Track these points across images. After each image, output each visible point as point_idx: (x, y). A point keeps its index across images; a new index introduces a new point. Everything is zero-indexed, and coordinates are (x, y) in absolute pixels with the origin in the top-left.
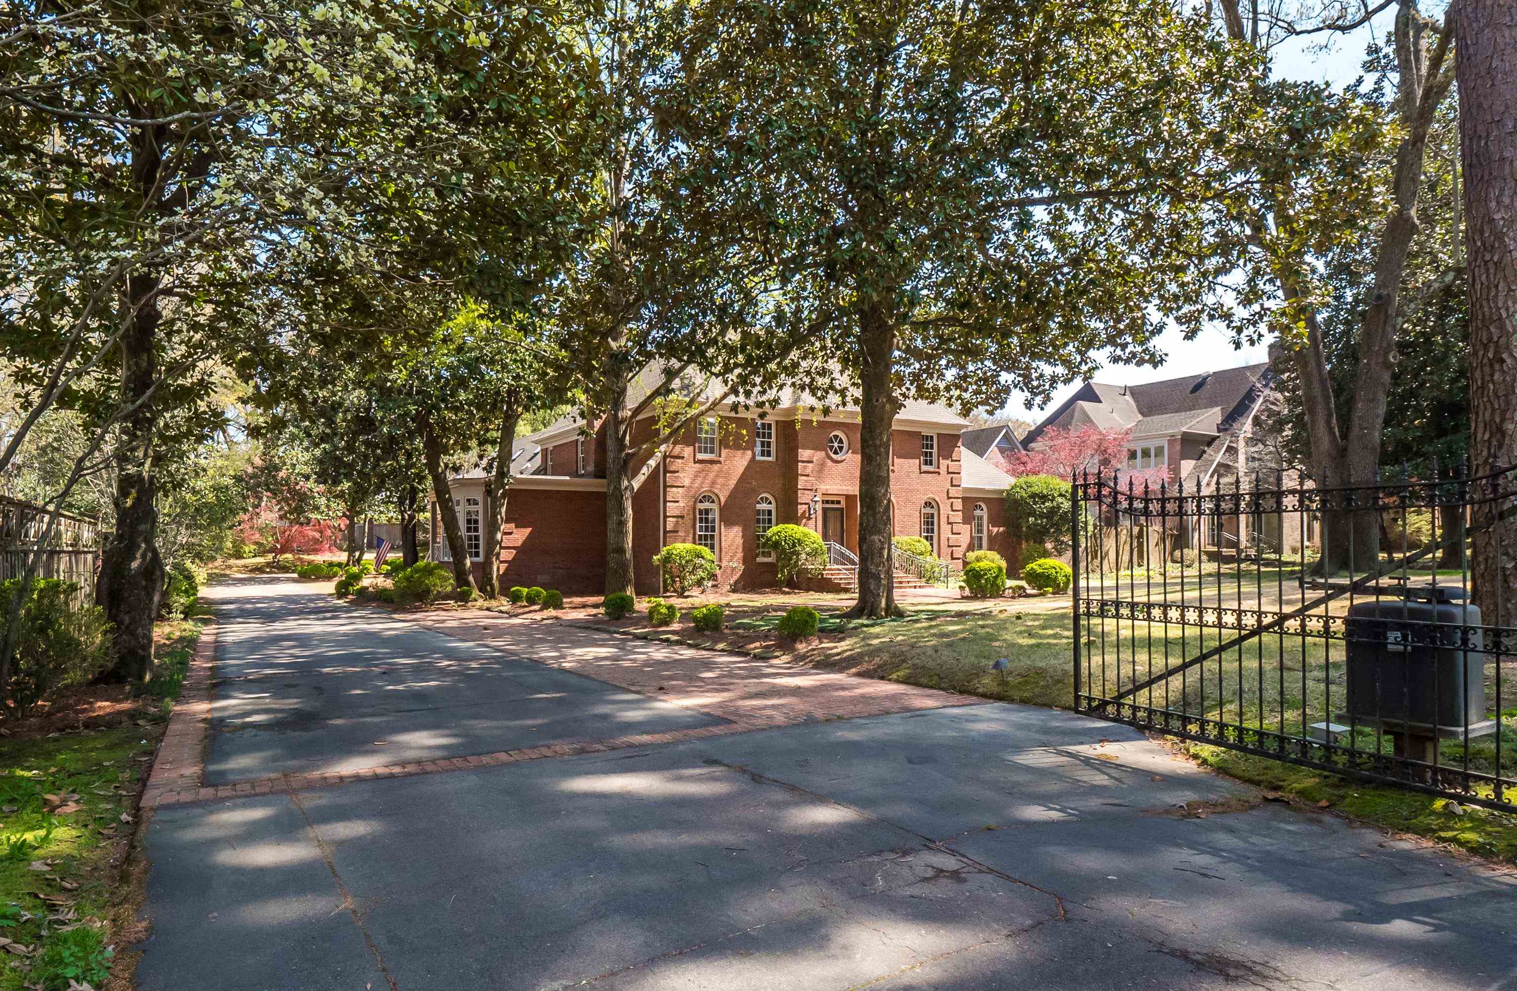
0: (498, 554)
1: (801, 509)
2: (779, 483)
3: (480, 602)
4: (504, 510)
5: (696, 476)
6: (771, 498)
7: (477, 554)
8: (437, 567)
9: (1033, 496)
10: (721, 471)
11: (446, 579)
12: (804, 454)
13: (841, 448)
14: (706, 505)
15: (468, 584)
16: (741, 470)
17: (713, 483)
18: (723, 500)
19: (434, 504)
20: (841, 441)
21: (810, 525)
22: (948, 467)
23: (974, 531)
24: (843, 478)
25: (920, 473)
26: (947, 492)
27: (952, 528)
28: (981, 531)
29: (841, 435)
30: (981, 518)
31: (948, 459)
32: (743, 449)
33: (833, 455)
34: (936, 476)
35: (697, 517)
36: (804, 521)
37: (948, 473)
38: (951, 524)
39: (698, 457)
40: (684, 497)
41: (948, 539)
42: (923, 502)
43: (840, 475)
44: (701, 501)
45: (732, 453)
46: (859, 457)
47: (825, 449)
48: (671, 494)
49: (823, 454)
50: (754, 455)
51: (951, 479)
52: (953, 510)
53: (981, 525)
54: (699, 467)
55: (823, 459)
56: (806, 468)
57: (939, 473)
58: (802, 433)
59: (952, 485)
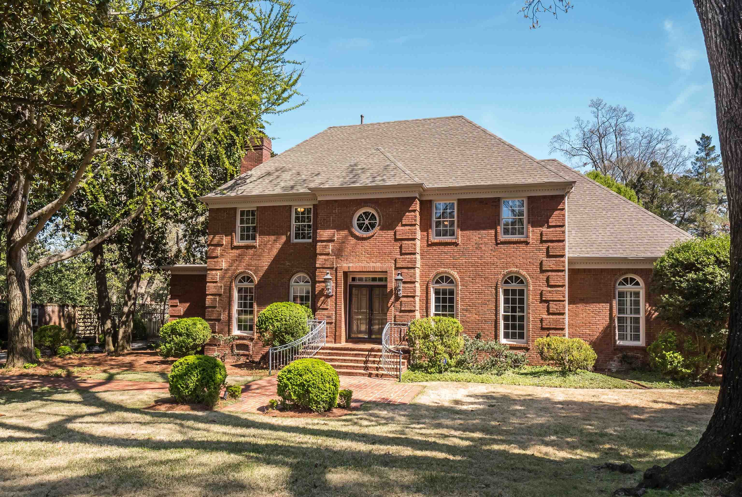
1: (320, 286)
2: (314, 262)
6: (307, 277)
13: (373, 225)
14: (246, 284)
18: (257, 280)
20: (374, 218)
21: (330, 303)
22: (541, 235)
23: (621, 311)
24: (371, 255)
25: (497, 244)
26: (541, 264)
27: (548, 308)
28: (637, 311)
29: (372, 211)
30: (637, 294)
31: (542, 226)
32: (277, 233)
33: (358, 233)
34: (523, 246)
35: (236, 295)
36: (322, 298)
37: (542, 242)
38: (547, 301)
39: (235, 244)
40: (222, 278)
41: (542, 320)
42: (500, 277)
43: (366, 251)
44: (240, 281)
45: (266, 238)
46: (391, 233)
47: (348, 227)
48: (211, 275)
49: (346, 232)
50: (289, 238)
51: (548, 248)
52: (549, 286)
53: (637, 303)
54: (236, 252)
55: (346, 237)
56: (325, 247)
57: (527, 243)
58: (322, 214)
59: (548, 256)
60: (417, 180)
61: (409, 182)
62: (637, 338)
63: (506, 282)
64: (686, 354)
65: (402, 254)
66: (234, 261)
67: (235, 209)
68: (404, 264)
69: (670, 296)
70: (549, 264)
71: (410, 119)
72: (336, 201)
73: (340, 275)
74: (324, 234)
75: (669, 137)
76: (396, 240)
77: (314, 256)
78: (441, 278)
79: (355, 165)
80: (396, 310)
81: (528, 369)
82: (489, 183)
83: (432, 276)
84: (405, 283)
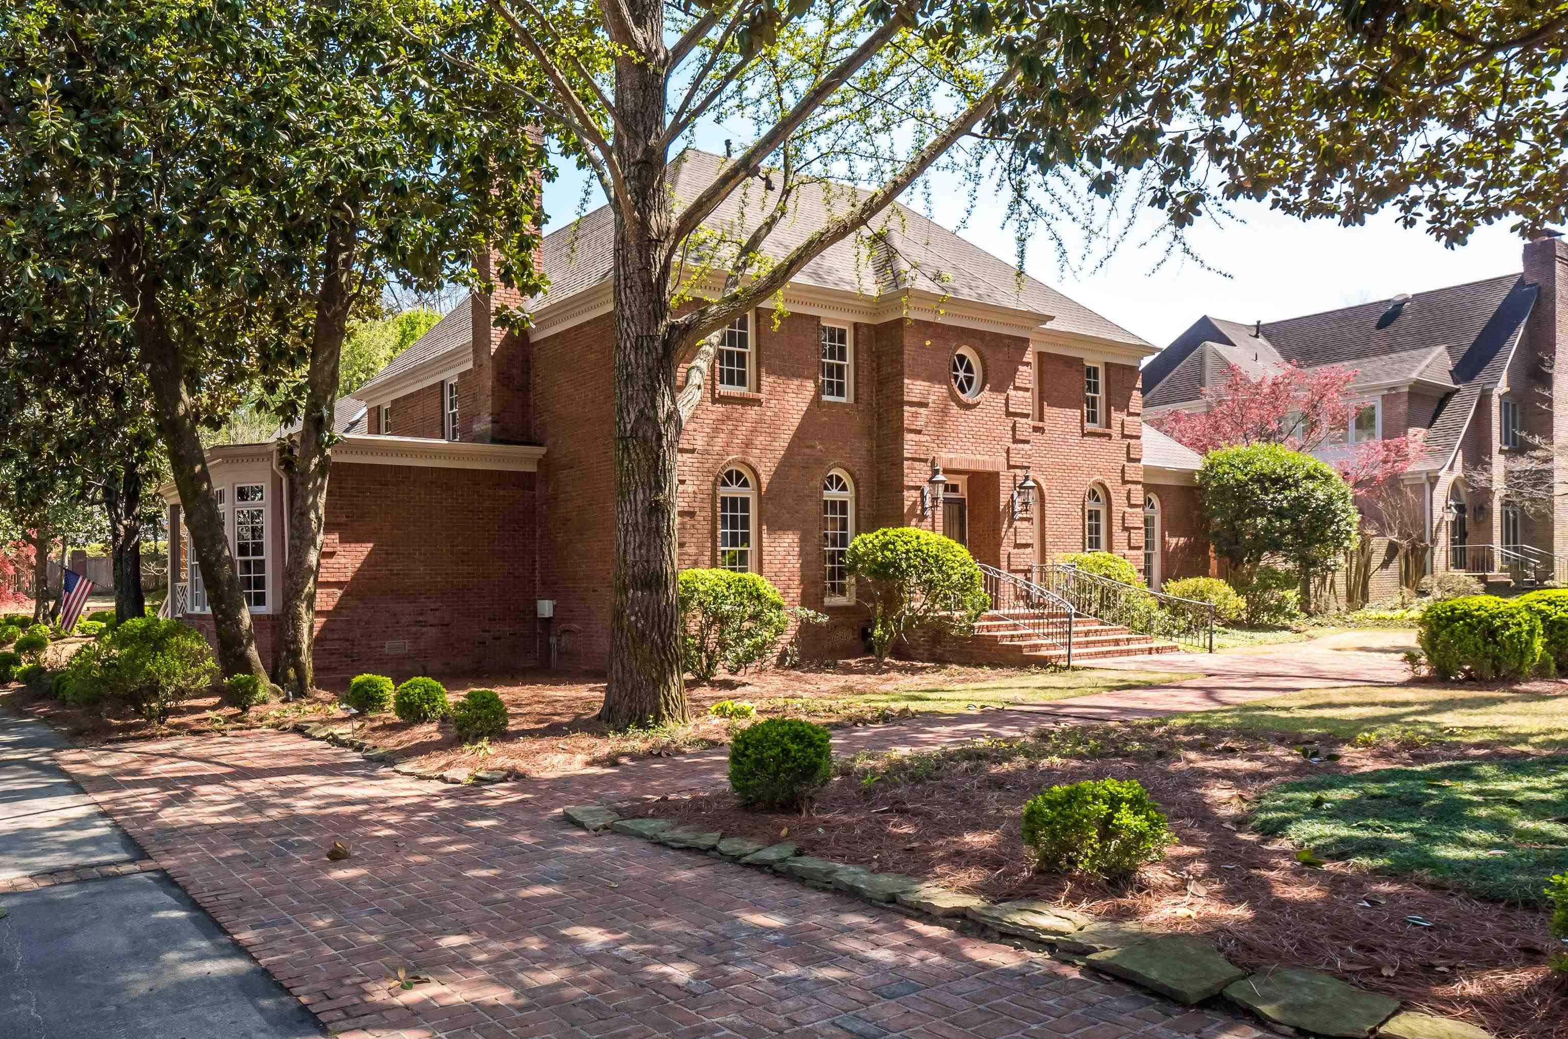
0: (311, 597)
1: (910, 497)
2: (861, 446)
3: (274, 708)
4: (322, 500)
5: (716, 430)
6: (847, 479)
7: (260, 600)
8: (172, 631)
9: (1260, 479)
10: (760, 421)
11: (196, 658)
12: (914, 388)
13: (970, 381)
14: (734, 491)
15: (245, 665)
16: (795, 420)
17: (748, 444)
18: (765, 479)
19: (175, 509)
20: (969, 369)
22: (1123, 425)
24: (976, 438)
25: (1084, 434)
26: (1123, 470)
27: (1129, 539)
29: (969, 355)
31: (1122, 411)
32: (802, 376)
34: (1106, 442)
36: (914, 522)
37: (1123, 436)
38: (1128, 530)
39: (720, 389)
40: (695, 472)
42: (1086, 490)
43: (970, 431)
45: (781, 383)
46: (1002, 400)
47: (947, 380)
49: (943, 390)
50: (819, 390)
51: (1128, 447)
52: (1129, 505)
54: (721, 410)
55: (945, 400)
56: (916, 416)
57: (1110, 437)
58: (910, 347)
59: (1129, 459)
65: (1014, 441)
68: (1018, 460)
70: (1130, 471)
72: (928, 324)
76: (1008, 414)
80: (1010, 543)
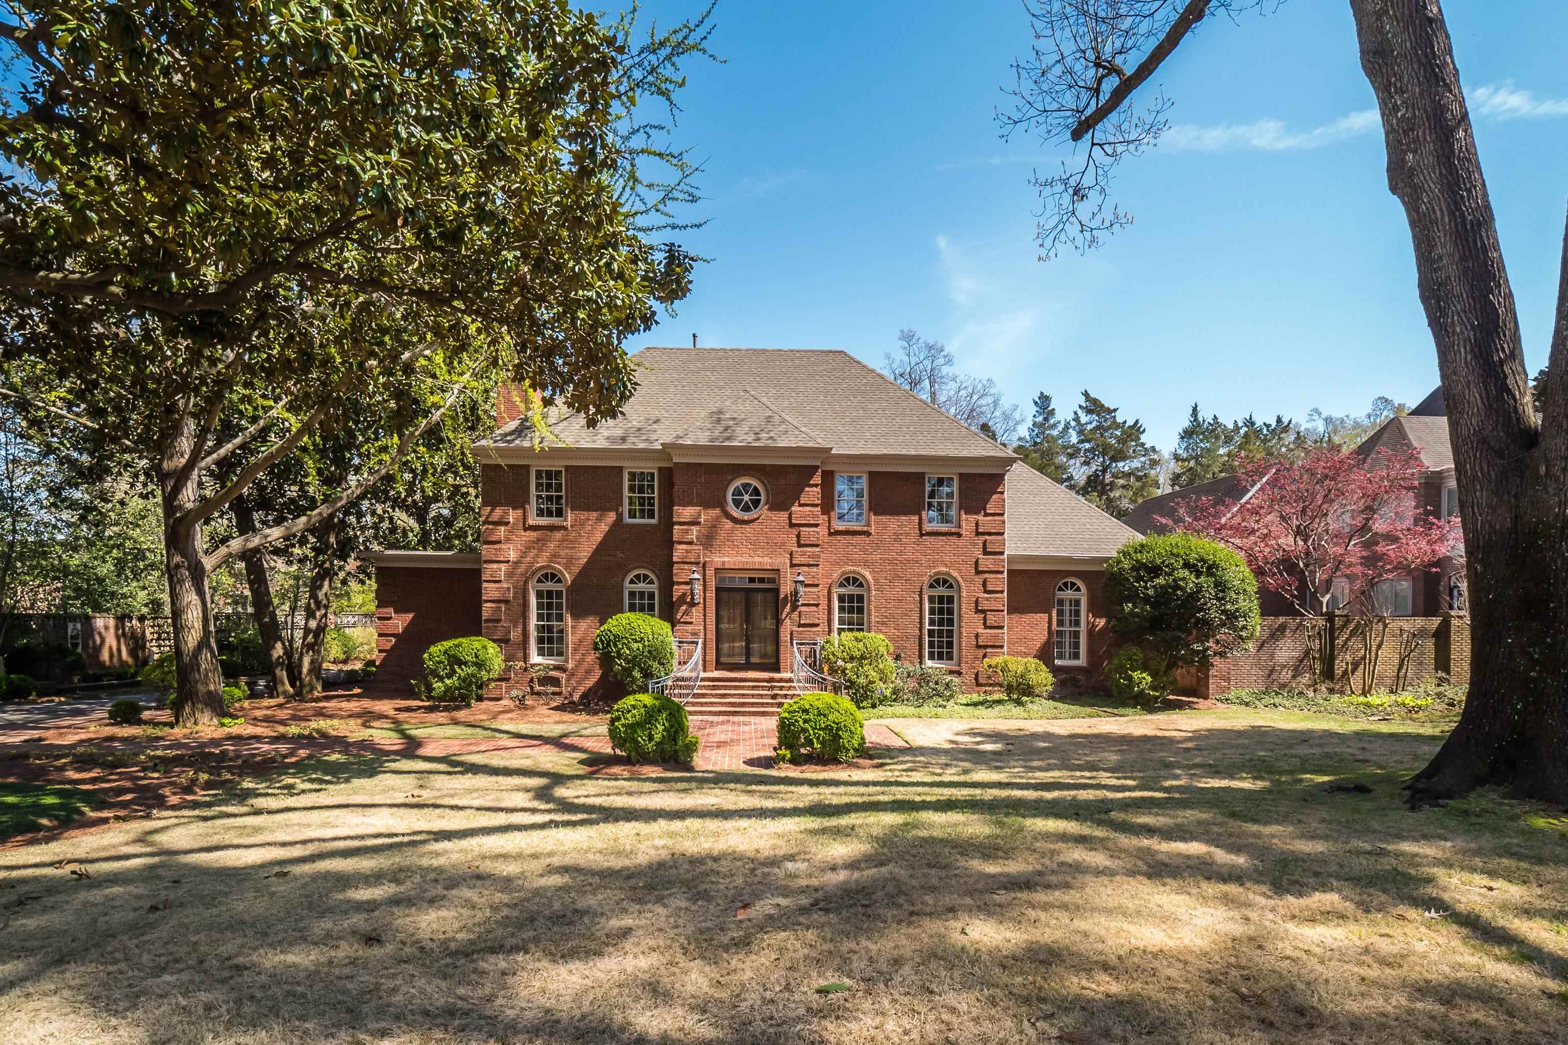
1: (679, 590)
2: (663, 553)
6: (652, 576)
10: (565, 540)
14: (549, 585)
16: (599, 538)
17: (554, 556)
18: (571, 578)
21: (696, 614)
22: (977, 524)
23: (1060, 623)
24: (755, 545)
25: (922, 535)
26: (977, 563)
27: (985, 619)
28: (1077, 623)
29: (754, 483)
30: (1077, 603)
31: (977, 513)
32: (602, 509)
33: (736, 513)
34: (953, 539)
35: (533, 601)
36: (684, 608)
37: (978, 534)
38: (984, 612)
39: (531, 522)
40: (509, 575)
41: (977, 636)
42: (926, 579)
43: (748, 540)
44: (539, 581)
45: (583, 515)
46: (785, 515)
47: (720, 503)
48: (489, 571)
49: (717, 512)
50: (620, 516)
51: (985, 543)
52: (986, 592)
53: (1077, 613)
54: (533, 535)
55: (717, 519)
56: (687, 532)
57: (959, 535)
58: (680, 483)
59: (985, 553)
60: (822, 443)
61: (811, 445)
62: (1076, 656)
63: (931, 586)
64: (1154, 674)
65: (800, 545)
66: (528, 548)
67: (527, 467)
68: (804, 560)
69: (1135, 606)
70: (987, 563)
71: (769, 348)
72: (701, 465)
73: (710, 572)
74: (685, 513)
75: (992, 391)
76: (792, 525)
77: (670, 544)
78: (847, 579)
79: (720, 412)
80: (792, 624)
81: (963, 699)
82: (913, 452)
83: (836, 575)
84: (807, 586)
